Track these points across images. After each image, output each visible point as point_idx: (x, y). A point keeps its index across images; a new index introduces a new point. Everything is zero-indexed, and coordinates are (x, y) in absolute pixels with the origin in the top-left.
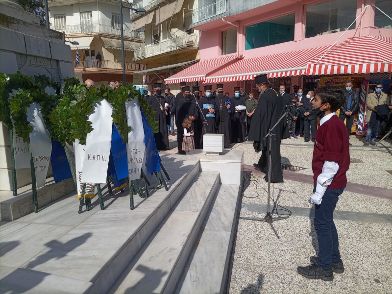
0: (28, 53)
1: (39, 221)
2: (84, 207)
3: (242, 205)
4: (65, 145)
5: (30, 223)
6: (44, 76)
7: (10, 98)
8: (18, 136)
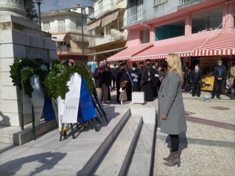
0: (32, 46)
1: (36, 146)
2: (63, 137)
3: (157, 136)
4: (52, 99)
5: (31, 147)
6: (40, 59)
7: (22, 72)
8: (25, 94)
